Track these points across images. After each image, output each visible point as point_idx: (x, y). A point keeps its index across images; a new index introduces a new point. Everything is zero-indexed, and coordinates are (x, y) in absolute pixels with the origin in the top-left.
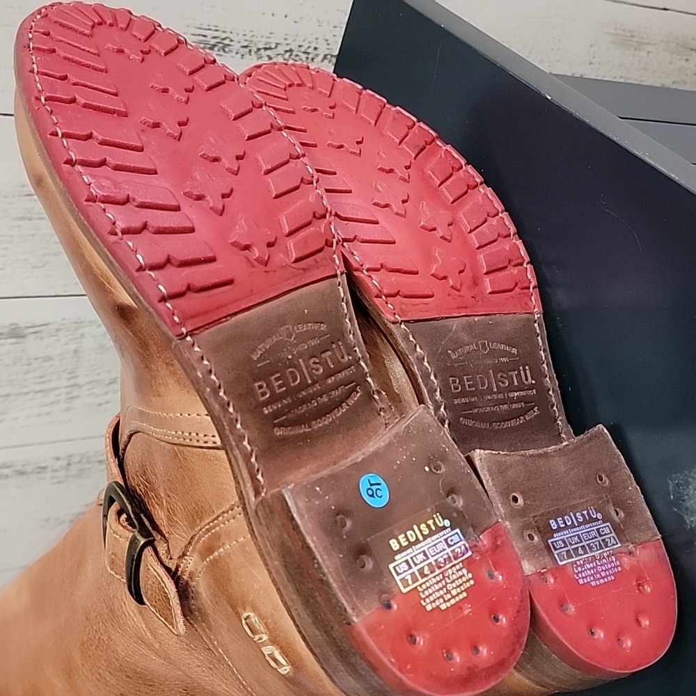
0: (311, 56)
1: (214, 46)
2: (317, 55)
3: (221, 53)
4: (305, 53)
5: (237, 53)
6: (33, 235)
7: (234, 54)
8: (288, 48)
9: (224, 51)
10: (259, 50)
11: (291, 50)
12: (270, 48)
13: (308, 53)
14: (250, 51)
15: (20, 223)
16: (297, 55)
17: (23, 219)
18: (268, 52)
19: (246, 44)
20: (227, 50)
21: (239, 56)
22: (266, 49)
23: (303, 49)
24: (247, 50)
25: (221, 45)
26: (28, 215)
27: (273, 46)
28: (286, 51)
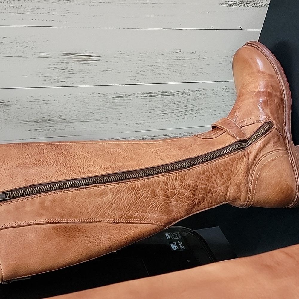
0: (260, 5)
1: (231, 4)
2: (263, 4)
3: (233, 6)
4: (259, 4)
5: (238, 6)
6: (178, 64)
7: (237, 6)
8: (253, 3)
9: (234, 6)
10: (245, 4)
11: (254, 4)
12: (248, 4)
13: (260, 4)
14: (242, 5)
15: (174, 61)
16: (256, 5)
17: (175, 59)
18: (248, 5)
19: (241, 3)
20: (235, 5)
21: (239, 6)
22: (247, 4)
23: (258, 3)
24: (241, 5)
25: (233, 4)
26: (177, 58)
27: (249, 3)
28: (253, 4)
